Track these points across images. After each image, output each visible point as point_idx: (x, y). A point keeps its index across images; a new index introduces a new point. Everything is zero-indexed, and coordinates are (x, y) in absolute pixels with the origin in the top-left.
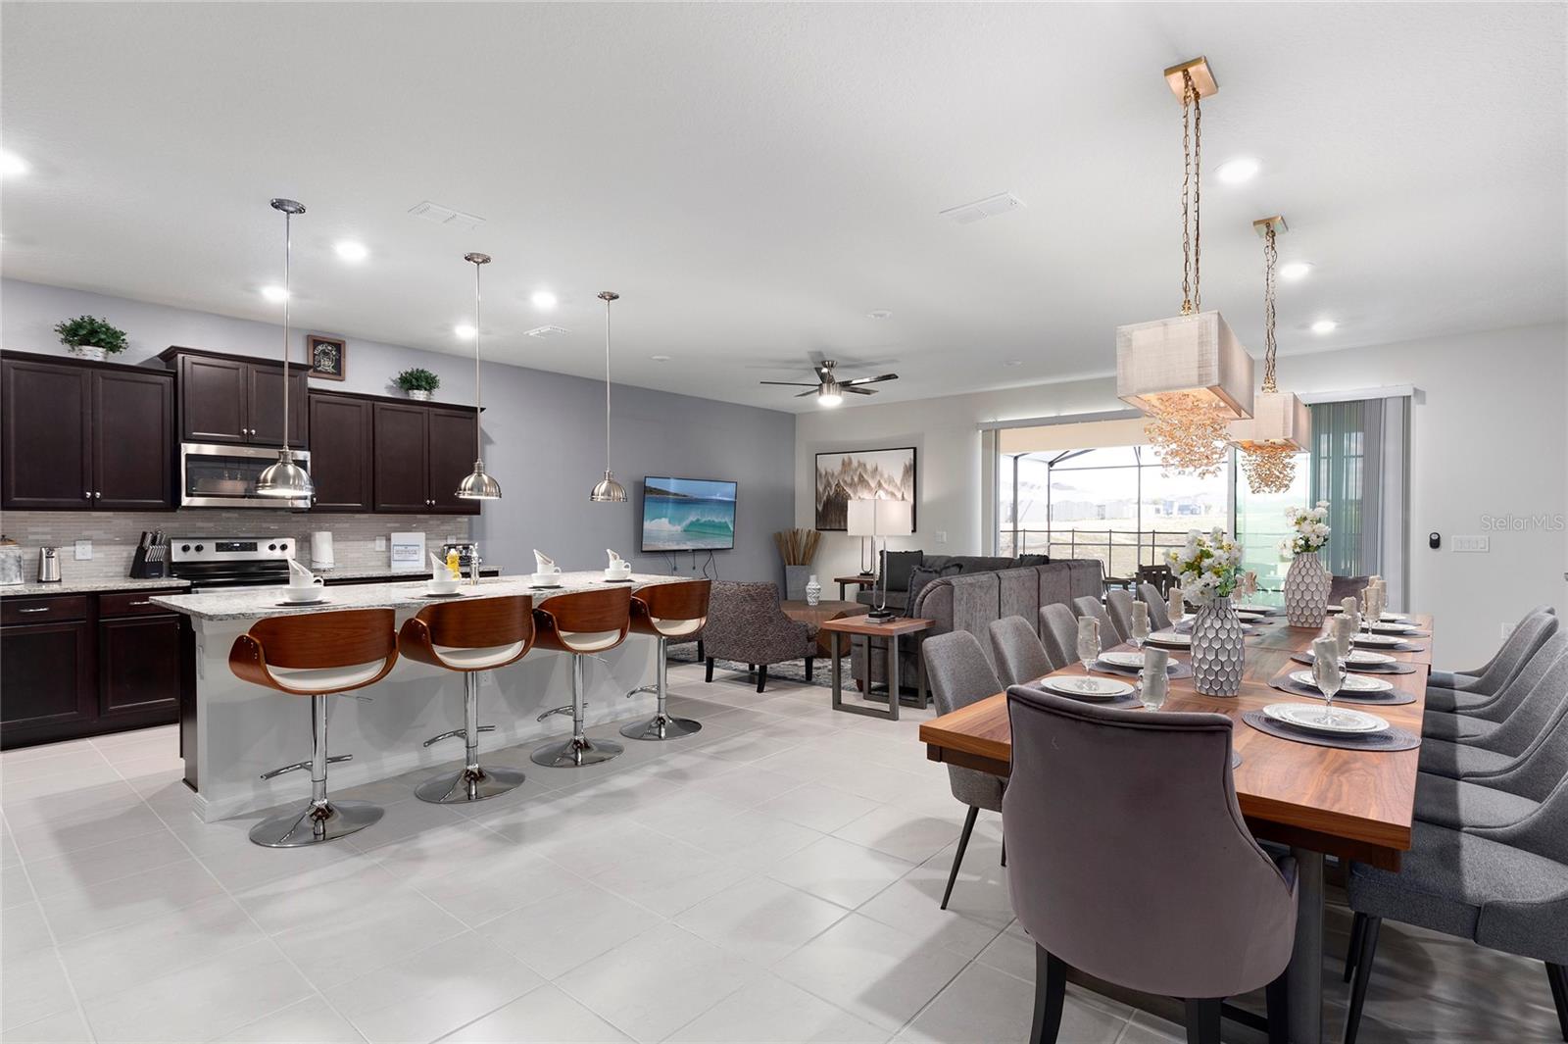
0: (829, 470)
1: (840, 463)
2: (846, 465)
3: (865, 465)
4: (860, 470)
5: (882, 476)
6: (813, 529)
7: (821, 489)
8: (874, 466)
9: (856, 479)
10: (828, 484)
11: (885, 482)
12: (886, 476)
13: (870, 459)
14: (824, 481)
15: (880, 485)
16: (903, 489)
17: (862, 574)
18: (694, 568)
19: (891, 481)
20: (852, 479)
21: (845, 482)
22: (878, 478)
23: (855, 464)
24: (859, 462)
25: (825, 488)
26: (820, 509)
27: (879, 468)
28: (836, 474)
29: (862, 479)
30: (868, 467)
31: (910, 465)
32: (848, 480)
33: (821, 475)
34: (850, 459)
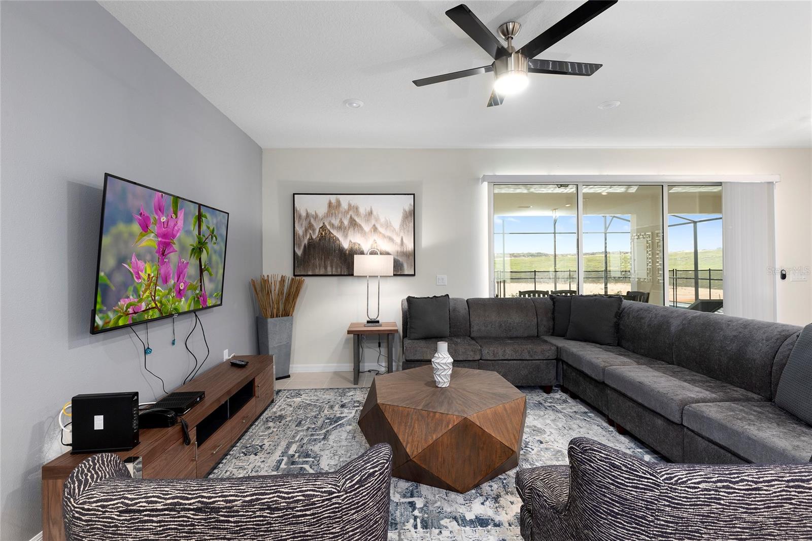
0: (311, 211)
1: (326, 206)
2: (333, 208)
3: (357, 208)
4: (351, 213)
5: (377, 220)
6: (288, 273)
7: (300, 230)
8: (368, 209)
9: (346, 222)
10: (310, 226)
11: (382, 225)
12: (382, 220)
13: (363, 203)
14: (305, 223)
15: (375, 229)
16: (402, 234)
17: (368, 322)
18: (173, 344)
19: (388, 225)
20: (341, 222)
21: (333, 226)
22: (373, 222)
23: (344, 206)
24: (350, 205)
25: (306, 230)
26: (299, 252)
27: (375, 213)
28: (320, 215)
29: (353, 223)
30: (362, 210)
31: (410, 212)
32: (336, 222)
33: (300, 216)
34: (339, 203)
